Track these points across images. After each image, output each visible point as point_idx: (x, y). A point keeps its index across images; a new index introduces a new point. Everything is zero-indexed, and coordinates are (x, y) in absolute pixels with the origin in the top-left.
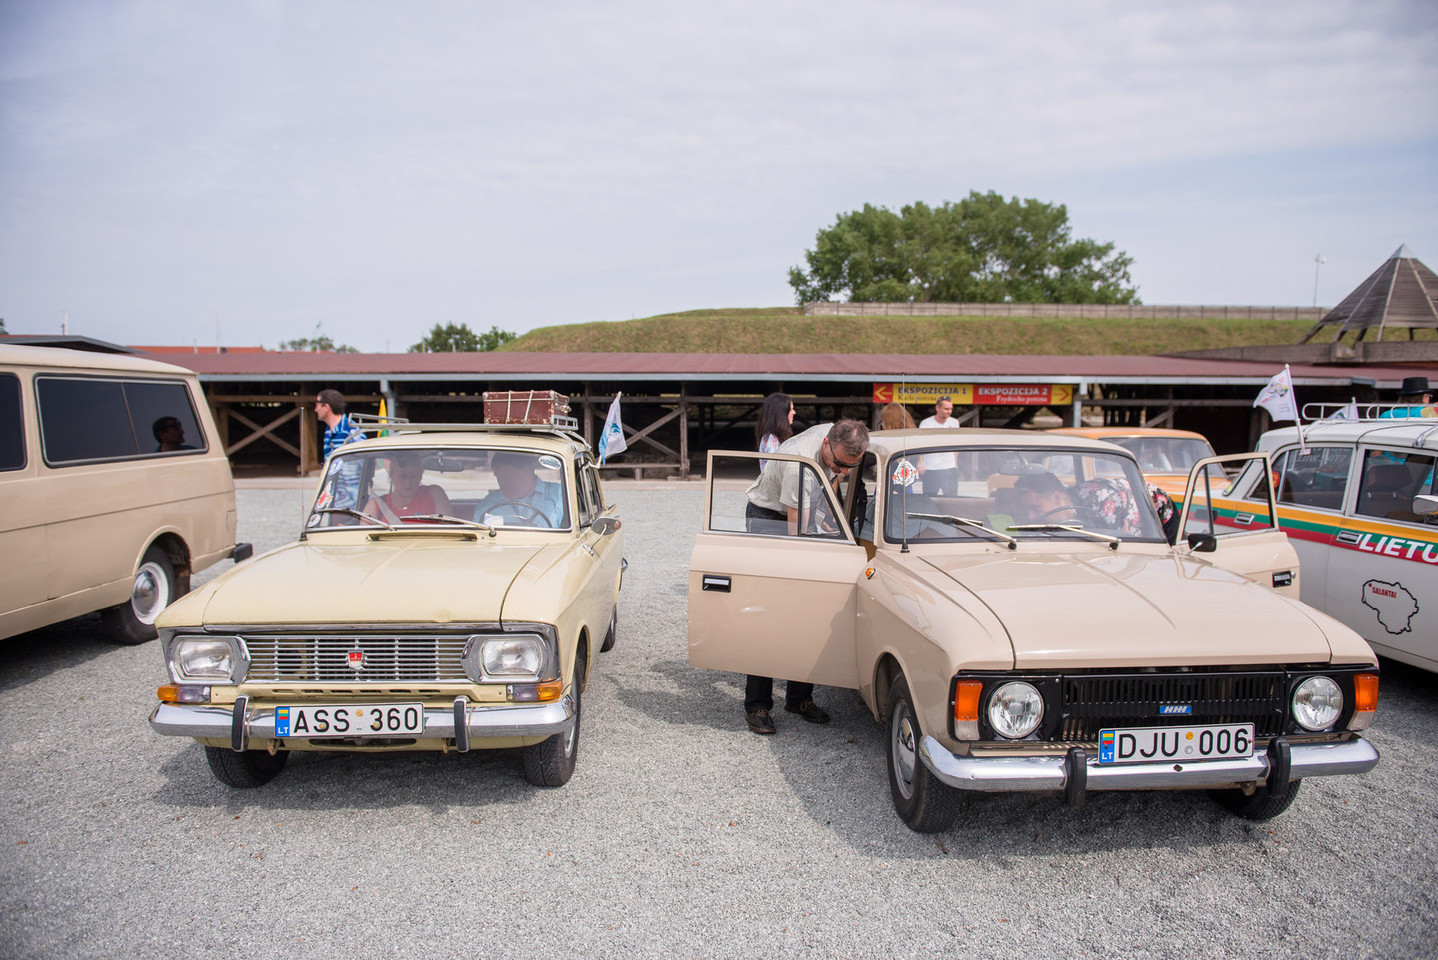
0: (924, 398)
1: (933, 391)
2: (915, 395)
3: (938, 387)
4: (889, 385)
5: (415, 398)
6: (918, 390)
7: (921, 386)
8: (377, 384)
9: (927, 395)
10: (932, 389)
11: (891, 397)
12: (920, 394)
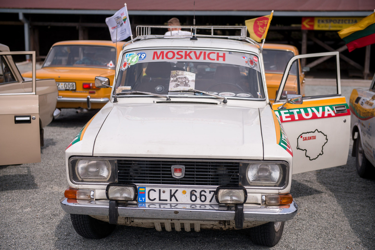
0: (335, 27)
1: (341, 22)
2: (329, 25)
3: (344, 19)
4: (312, 19)
5: (40, 24)
6: (331, 21)
7: (333, 19)
8: (17, 15)
9: (337, 24)
10: (339, 20)
11: (312, 26)
12: (332, 24)
